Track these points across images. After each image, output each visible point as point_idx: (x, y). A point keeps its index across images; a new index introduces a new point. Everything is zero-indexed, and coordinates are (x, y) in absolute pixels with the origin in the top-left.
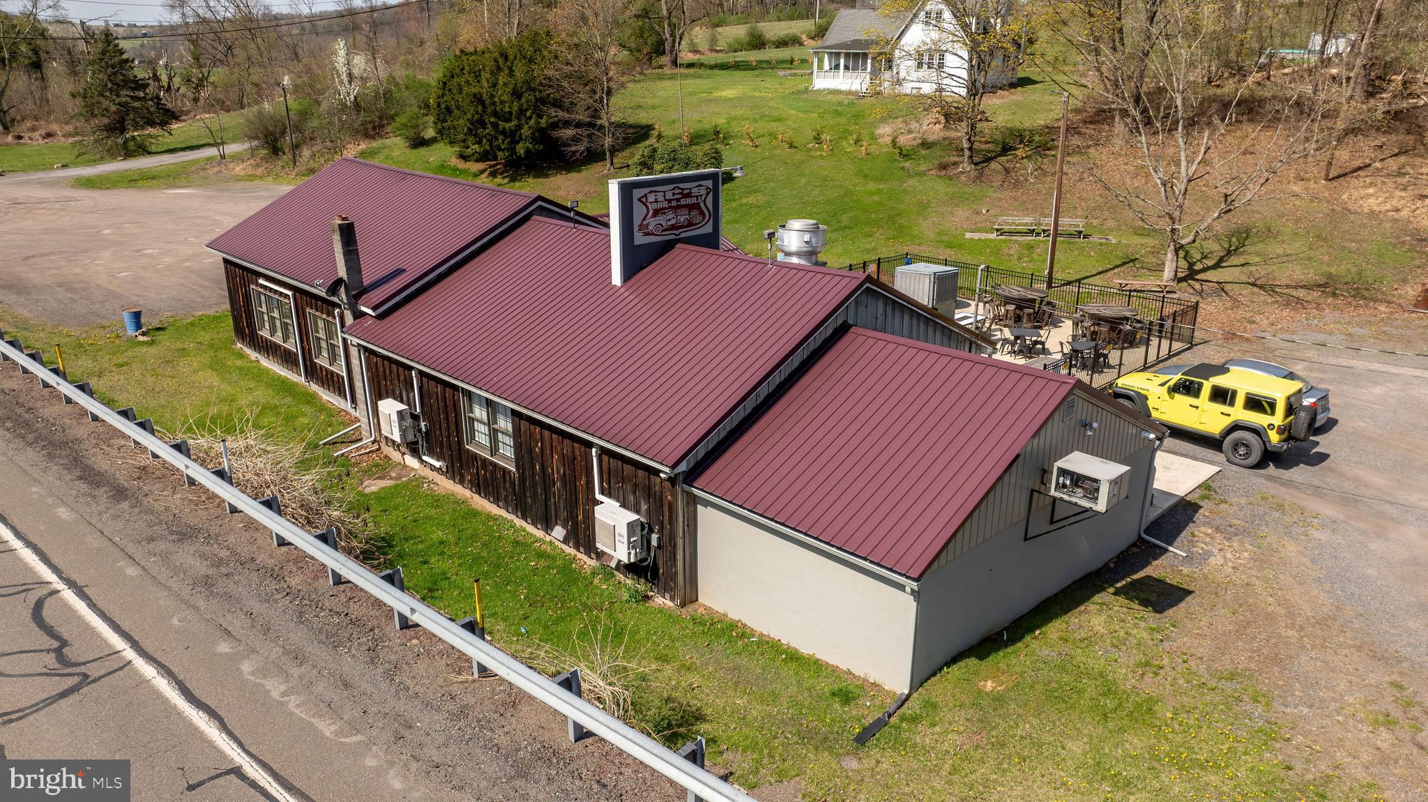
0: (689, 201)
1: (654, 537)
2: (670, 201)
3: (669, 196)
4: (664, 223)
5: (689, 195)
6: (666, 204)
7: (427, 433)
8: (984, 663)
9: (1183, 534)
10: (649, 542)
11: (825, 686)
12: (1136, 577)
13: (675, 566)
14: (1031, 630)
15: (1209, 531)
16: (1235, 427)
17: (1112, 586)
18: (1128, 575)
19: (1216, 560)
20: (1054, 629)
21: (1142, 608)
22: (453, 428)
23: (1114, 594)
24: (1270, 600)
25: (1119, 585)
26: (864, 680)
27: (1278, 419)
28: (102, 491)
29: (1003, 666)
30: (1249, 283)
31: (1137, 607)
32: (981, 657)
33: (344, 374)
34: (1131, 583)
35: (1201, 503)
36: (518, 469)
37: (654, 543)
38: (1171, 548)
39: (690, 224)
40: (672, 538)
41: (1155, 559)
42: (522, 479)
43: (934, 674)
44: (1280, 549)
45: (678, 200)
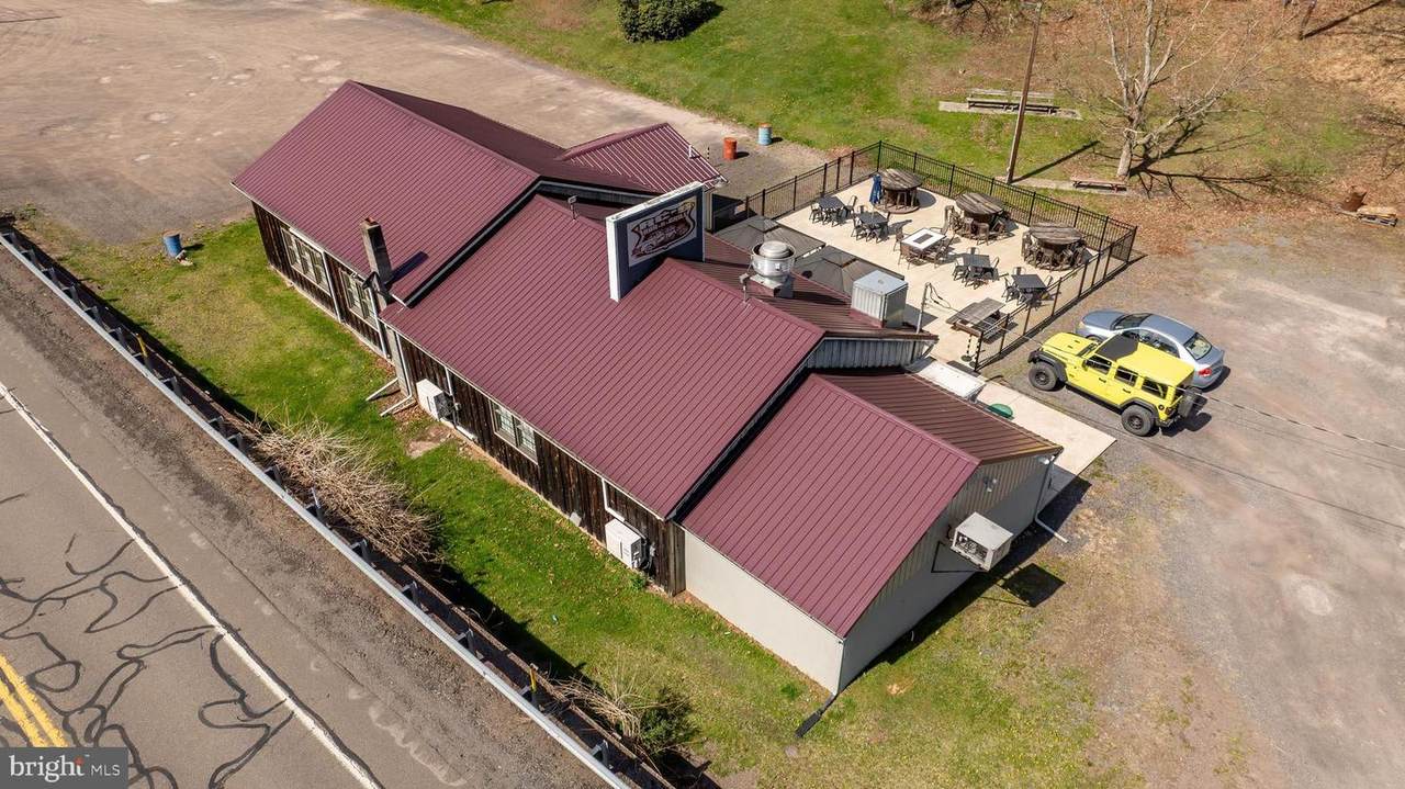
0: (675, 219)
1: (652, 550)
2: (659, 224)
3: (659, 219)
4: (654, 243)
5: (676, 214)
6: (656, 227)
7: (459, 411)
8: (893, 667)
9: (1071, 515)
10: (648, 551)
11: (779, 682)
12: (1023, 566)
13: (669, 572)
14: (931, 631)
15: (1092, 513)
16: (1132, 403)
17: (1002, 578)
18: (1016, 565)
19: (1089, 547)
20: (950, 629)
21: (1021, 601)
22: (482, 416)
23: (1003, 587)
24: (1122, 592)
25: (1008, 576)
26: (807, 677)
27: (1167, 402)
28: (217, 509)
29: (907, 669)
30: (1196, 176)
31: (1017, 600)
32: (892, 661)
33: (379, 331)
34: (1017, 574)
35: (1091, 481)
36: (539, 461)
37: (652, 553)
38: (1056, 534)
39: (677, 236)
40: (666, 553)
41: (1042, 544)
42: (543, 470)
43: (856, 678)
44: (1143, 533)
45: (666, 220)
